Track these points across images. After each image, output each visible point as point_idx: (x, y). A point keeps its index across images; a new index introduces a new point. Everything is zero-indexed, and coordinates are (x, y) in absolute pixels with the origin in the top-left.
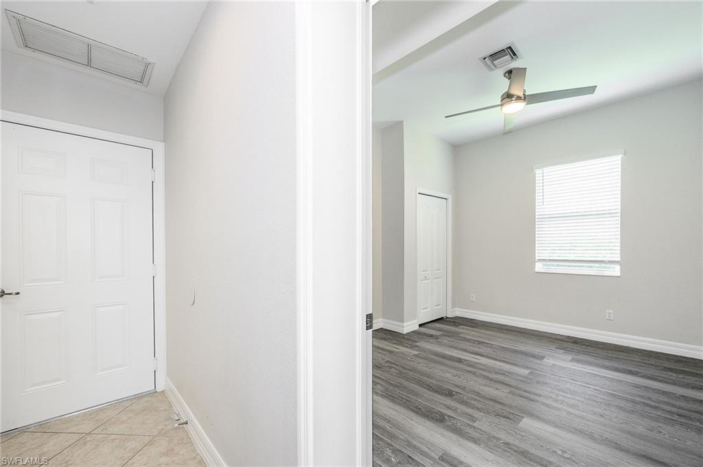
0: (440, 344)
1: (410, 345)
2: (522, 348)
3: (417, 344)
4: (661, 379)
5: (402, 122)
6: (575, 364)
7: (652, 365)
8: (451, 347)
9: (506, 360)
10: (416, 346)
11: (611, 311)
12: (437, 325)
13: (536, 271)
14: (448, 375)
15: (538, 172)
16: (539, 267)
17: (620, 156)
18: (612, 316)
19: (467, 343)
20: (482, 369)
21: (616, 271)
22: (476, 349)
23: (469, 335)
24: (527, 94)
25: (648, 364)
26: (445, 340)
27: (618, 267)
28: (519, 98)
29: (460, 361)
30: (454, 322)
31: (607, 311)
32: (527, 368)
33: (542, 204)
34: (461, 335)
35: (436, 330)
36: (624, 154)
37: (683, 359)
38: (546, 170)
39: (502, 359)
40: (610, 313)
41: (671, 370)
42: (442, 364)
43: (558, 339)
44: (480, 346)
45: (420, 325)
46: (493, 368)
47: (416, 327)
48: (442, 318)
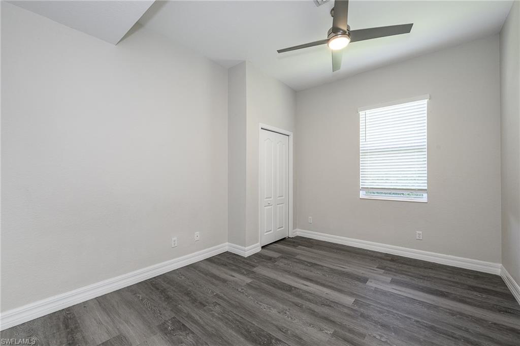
0: (276, 268)
1: (246, 270)
2: (349, 269)
3: (255, 269)
4: (469, 300)
5: (244, 62)
6: (394, 287)
7: (457, 283)
8: (286, 271)
9: (333, 285)
10: (253, 272)
11: (421, 232)
12: (279, 246)
13: (360, 197)
14: (274, 311)
15: (362, 113)
16: (362, 194)
17: (426, 100)
18: (421, 236)
19: (301, 266)
20: (310, 301)
21: (424, 198)
22: (307, 273)
23: (304, 256)
24: (351, 30)
25: (454, 282)
26: (281, 264)
27: (425, 195)
28: (344, 33)
29: (289, 289)
30: (294, 242)
31: (418, 232)
32: (352, 294)
33: (364, 140)
34: (298, 257)
35: (276, 251)
36: (430, 99)
37: (479, 274)
38: (368, 112)
39: (330, 284)
40: (420, 234)
41: (474, 288)
42: (272, 295)
43: (378, 257)
44: (312, 269)
45: (263, 247)
46: (320, 297)
47: (259, 250)
48: (285, 238)
